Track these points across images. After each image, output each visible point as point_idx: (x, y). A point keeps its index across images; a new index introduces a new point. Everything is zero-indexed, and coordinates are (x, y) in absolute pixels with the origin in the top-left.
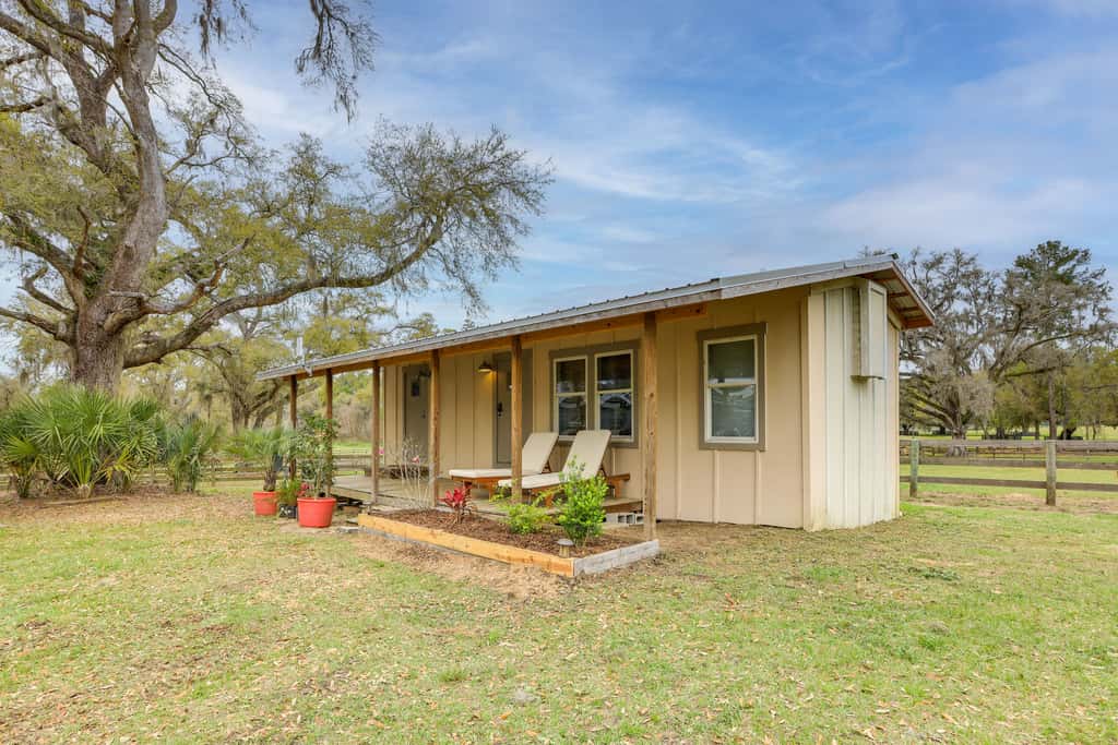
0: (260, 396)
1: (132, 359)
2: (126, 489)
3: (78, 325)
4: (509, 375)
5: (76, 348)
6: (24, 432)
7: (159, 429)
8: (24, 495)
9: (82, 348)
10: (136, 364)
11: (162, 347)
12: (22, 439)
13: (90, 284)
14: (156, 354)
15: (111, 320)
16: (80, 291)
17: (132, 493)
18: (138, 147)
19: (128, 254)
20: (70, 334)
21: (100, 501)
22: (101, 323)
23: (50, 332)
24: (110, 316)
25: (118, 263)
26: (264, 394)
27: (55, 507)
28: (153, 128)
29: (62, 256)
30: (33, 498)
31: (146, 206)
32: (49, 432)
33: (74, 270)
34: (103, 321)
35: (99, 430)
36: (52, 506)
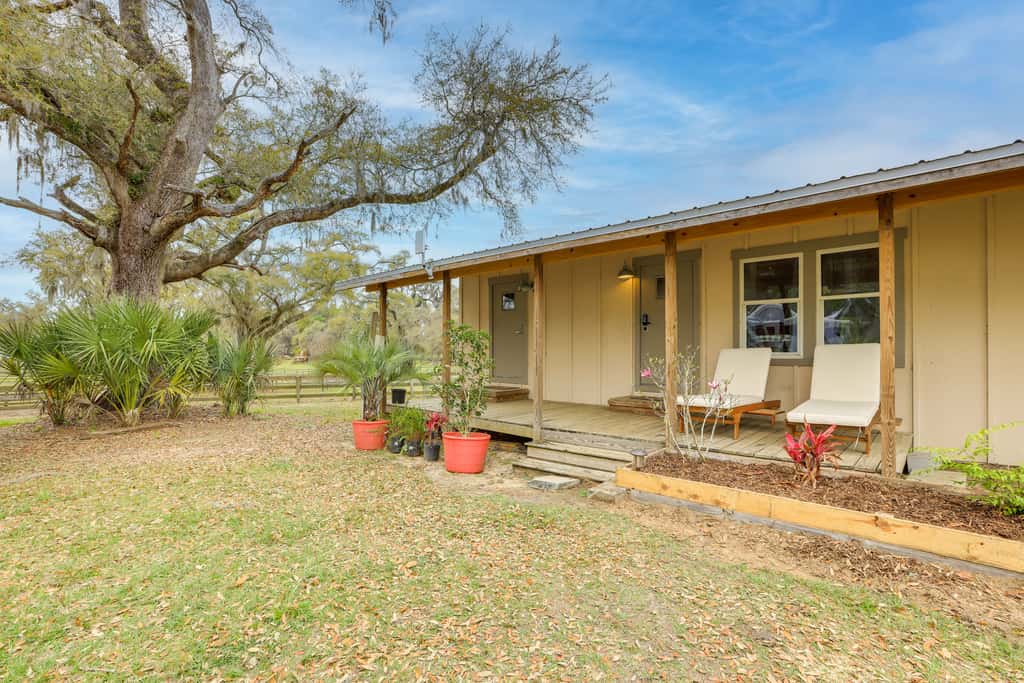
0: (263, 321)
1: (173, 273)
2: (175, 412)
3: (121, 229)
4: (661, 282)
5: (117, 255)
6: (60, 349)
7: (212, 346)
8: (59, 422)
9: (124, 256)
10: (177, 279)
11: (204, 262)
12: (57, 356)
13: (135, 183)
14: (198, 268)
15: (158, 225)
16: (124, 191)
17: (182, 417)
18: (191, 29)
19: (179, 152)
20: (111, 239)
21: (149, 429)
22: (146, 227)
23: (90, 237)
24: (158, 220)
25: (166, 161)
26: (267, 319)
27: (99, 437)
28: (207, 10)
29: (103, 149)
30: (69, 425)
31: (199, 98)
32: (93, 349)
33: (118, 165)
34: (149, 226)
35: (151, 346)
36: (97, 436)
